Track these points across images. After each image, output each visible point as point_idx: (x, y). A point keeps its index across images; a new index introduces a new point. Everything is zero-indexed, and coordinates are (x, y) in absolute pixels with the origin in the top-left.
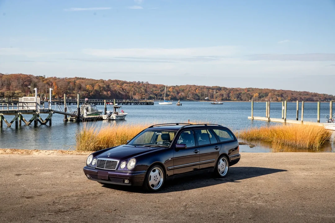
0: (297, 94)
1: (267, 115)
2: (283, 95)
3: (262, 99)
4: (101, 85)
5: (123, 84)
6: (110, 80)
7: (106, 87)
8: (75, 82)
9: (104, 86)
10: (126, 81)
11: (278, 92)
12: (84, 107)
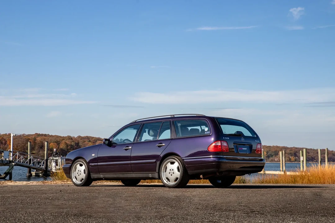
0: (314, 153)
1: (281, 169)
2: (297, 153)
3: (271, 158)
4: (68, 142)
5: (96, 141)
6: (79, 137)
7: (74, 146)
8: (35, 139)
9: (72, 144)
10: (100, 137)
11: (290, 150)
12: (52, 160)
